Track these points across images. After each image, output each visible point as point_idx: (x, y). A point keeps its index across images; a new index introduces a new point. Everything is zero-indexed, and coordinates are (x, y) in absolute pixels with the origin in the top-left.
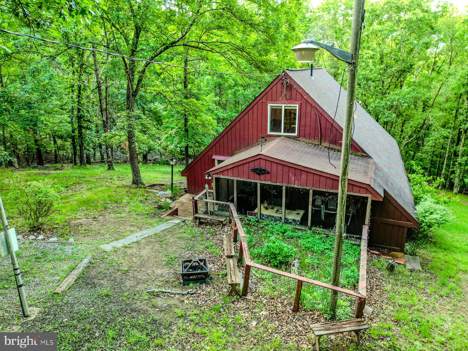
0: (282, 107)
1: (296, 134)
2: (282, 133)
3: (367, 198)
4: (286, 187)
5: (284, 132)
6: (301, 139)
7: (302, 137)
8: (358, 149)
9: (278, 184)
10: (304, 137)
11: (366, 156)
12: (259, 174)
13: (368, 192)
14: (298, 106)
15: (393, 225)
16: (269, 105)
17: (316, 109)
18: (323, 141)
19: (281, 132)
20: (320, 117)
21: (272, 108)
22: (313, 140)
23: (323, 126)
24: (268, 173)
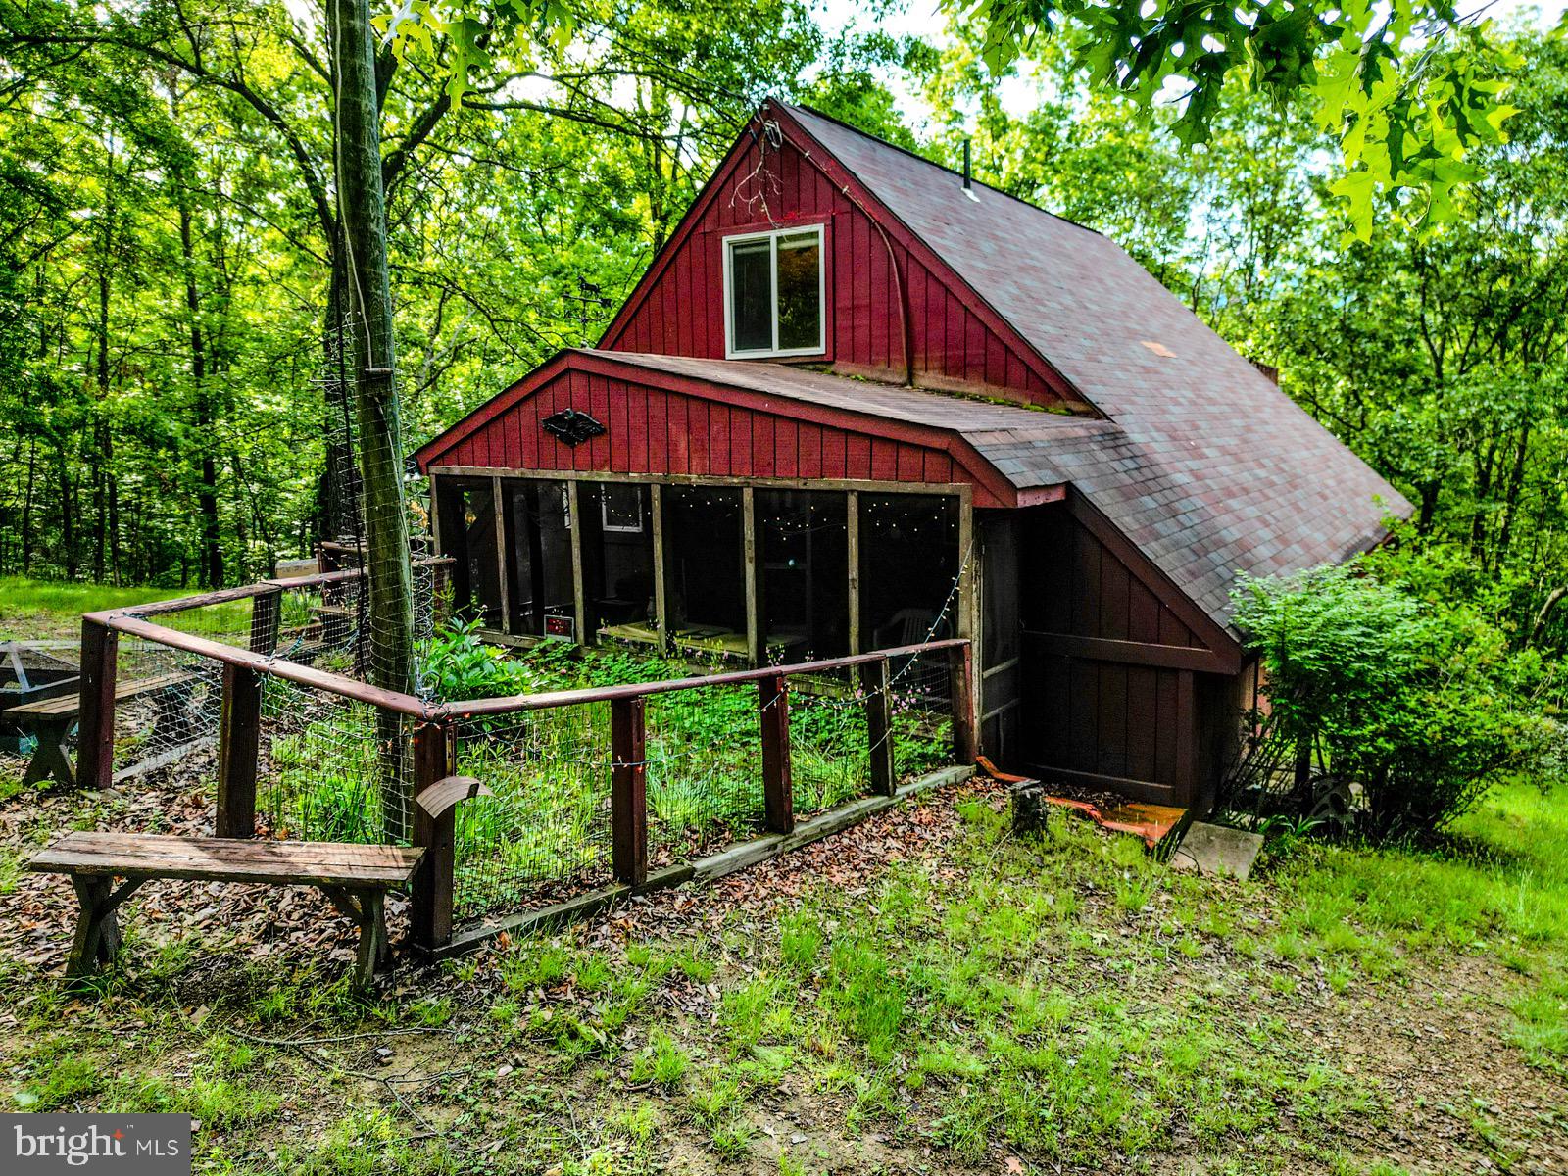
0: (766, 242)
1: (821, 350)
2: (776, 351)
3: (954, 499)
4: (664, 488)
5: (783, 345)
6: (841, 367)
7: (843, 357)
8: (1052, 384)
9: (635, 477)
10: (854, 357)
11: (1085, 414)
12: (569, 441)
13: (957, 473)
14: (820, 228)
15: (1131, 667)
16: (726, 240)
17: (889, 235)
18: (919, 364)
19: (769, 345)
20: (903, 263)
21: (739, 251)
22: (883, 366)
23: (917, 301)
24: (602, 432)
